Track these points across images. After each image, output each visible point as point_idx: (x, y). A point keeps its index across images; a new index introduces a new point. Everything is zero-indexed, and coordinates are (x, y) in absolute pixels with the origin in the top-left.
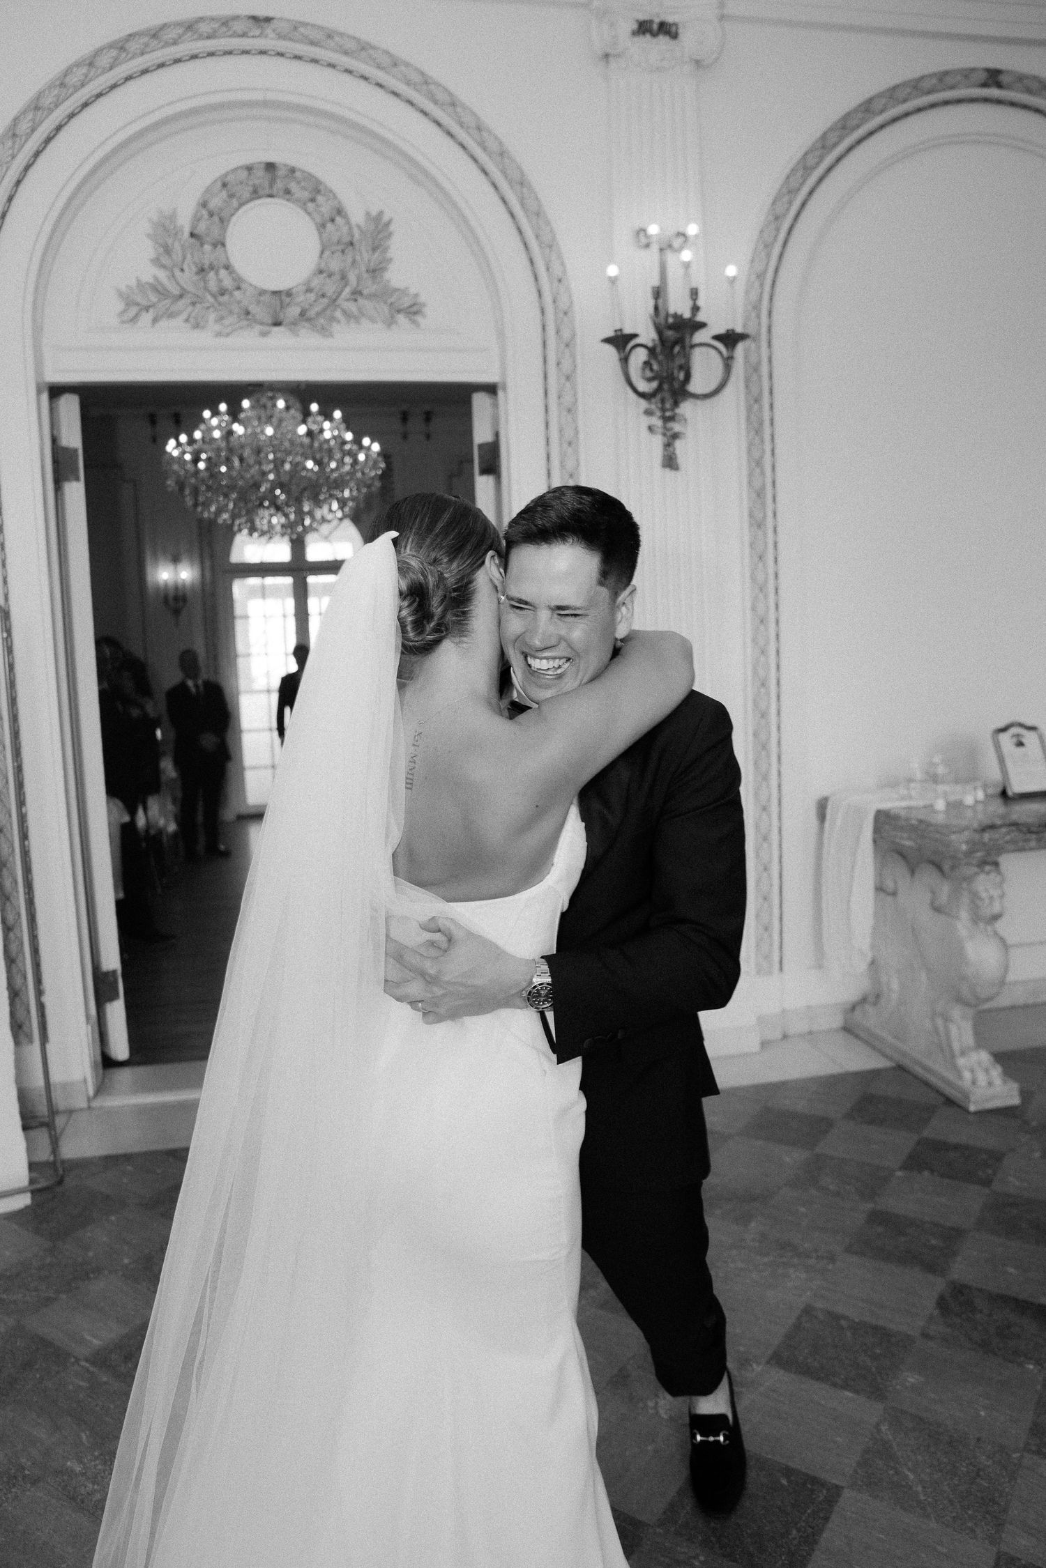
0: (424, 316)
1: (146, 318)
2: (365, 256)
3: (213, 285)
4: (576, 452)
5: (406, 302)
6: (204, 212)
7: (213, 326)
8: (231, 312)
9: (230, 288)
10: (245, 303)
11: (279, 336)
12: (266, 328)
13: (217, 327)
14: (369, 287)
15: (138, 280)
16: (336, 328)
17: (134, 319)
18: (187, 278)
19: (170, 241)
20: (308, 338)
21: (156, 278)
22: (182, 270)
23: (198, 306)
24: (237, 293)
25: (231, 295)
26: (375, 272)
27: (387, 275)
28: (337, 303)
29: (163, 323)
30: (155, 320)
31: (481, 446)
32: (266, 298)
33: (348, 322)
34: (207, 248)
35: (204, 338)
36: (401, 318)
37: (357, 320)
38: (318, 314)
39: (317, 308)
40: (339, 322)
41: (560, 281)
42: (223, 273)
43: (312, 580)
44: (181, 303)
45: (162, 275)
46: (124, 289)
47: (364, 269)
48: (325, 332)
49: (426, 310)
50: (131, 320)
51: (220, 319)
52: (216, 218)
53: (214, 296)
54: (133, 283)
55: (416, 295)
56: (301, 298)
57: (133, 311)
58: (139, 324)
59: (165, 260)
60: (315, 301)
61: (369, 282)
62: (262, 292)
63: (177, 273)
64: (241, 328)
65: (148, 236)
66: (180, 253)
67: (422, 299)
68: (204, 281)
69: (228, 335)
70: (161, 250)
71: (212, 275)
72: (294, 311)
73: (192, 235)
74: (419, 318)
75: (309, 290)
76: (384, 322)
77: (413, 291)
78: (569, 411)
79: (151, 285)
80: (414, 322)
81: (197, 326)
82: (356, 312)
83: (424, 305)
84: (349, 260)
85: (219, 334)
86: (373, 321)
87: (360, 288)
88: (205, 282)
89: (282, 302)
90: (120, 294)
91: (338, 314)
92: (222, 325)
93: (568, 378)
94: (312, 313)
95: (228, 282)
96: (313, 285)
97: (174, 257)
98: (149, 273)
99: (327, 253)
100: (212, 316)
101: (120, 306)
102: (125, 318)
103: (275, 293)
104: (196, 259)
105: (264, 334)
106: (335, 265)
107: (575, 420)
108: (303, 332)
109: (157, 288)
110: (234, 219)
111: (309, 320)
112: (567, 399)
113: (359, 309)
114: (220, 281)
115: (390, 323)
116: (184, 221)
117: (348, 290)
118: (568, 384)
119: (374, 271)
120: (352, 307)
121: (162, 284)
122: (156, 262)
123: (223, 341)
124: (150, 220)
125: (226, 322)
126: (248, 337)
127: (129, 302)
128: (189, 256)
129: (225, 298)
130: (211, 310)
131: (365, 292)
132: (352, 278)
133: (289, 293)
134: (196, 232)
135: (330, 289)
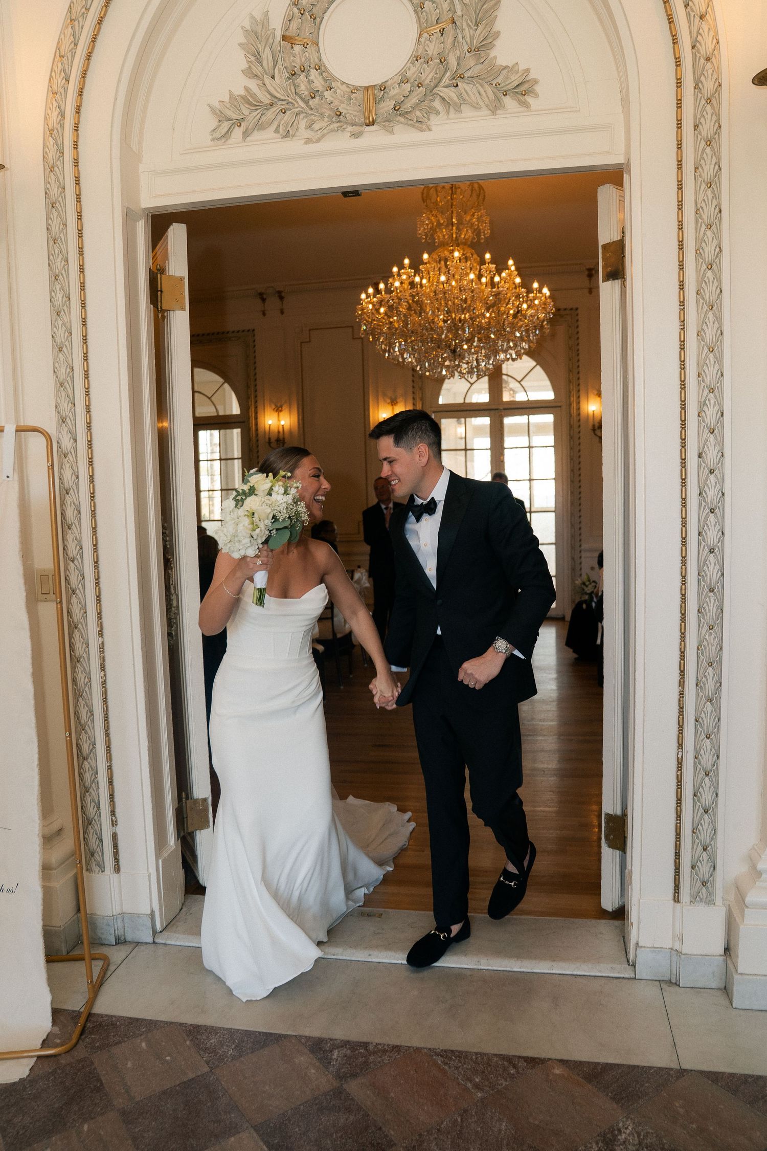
0: (537, 96)
1: (238, 132)
2: (468, 34)
3: (303, 89)
4: (718, 236)
5: (515, 79)
6: (296, 10)
7: (303, 133)
8: (322, 115)
9: (321, 89)
10: (336, 103)
11: (373, 136)
12: (356, 129)
13: (308, 134)
14: (473, 67)
15: (231, 94)
16: (434, 120)
17: (227, 135)
18: (278, 85)
19: (260, 48)
20: (404, 134)
21: (247, 89)
22: (273, 77)
23: (288, 113)
24: (326, 93)
25: (322, 96)
26: (480, 49)
27: (493, 53)
28: (435, 91)
29: (257, 135)
30: (246, 134)
31: (605, 247)
32: (359, 95)
33: (448, 112)
34: (297, 48)
35: (295, 146)
36: (508, 101)
37: (458, 110)
38: (414, 107)
39: (413, 100)
40: (438, 113)
41: (702, 17)
42: (313, 72)
43: (508, 421)
44: (270, 114)
45: (253, 85)
46: (217, 105)
47: (466, 48)
48: (420, 124)
49: (537, 88)
50: (223, 136)
51: (309, 127)
52: (307, 15)
53: (307, 103)
54: (226, 99)
55: (527, 71)
56: (396, 91)
57: (226, 126)
58: (230, 141)
59: (257, 69)
60: (410, 92)
61: (472, 63)
62: (355, 89)
63: (268, 80)
64: (332, 131)
65: (240, 45)
66: (270, 58)
67: (532, 76)
68: (294, 85)
69: (318, 141)
70: (253, 59)
71: (303, 76)
72: (388, 105)
73: (284, 38)
74: (528, 99)
75: (404, 80)
76: (487, 106)
77: (522, 67)
78: (709, 185)
79: (244, 98)
80: (526, 105)
81: (287, 135)
82: (456, 99)
83: (536, 82)
84: (450, 40)
85: (308, 141)
86: (477, 107)
87: (460, 72)
88: (296, 87)
89: (375, 96)
90: (212, 109)
91: (437, 104)
92: (312, 130)
93: (709, 143)
94: (407, 106)
95: (318, 84)
96: (409, 74)
97: (265, 64)
98: (240, 84)
99: (426, 35)
100: (303, 123)
101: (214, 123)
102: (218, 135)
103: (367, 88)
104: (287, 64)
105: (355, 135)
106: (433, 49)
107: (716, 196)
108: (397, 128)
109: (250, 101)
110: (327, 16)
111: (404, 115)
112: (708, 169)
113: (460, 96)
114: (310, 82)
115: (495, 107)
116: (277, 24)
117: (448, 74)
118: (708, 150)
119: (478, 49)
120: (450, 93)
121: (253, 95)
122: (249, 73)
123: (313, 148)
124: (243, 28)
125: (316, 126)
126: (341, 141)
127: (222, 118)
128: (280, 61)
129: (316, 100)
130: (302, 116)
131: (467, 75)
132: (452, 61)
133: (383, 88)
134: (287, 34)
135: (428, 75)
